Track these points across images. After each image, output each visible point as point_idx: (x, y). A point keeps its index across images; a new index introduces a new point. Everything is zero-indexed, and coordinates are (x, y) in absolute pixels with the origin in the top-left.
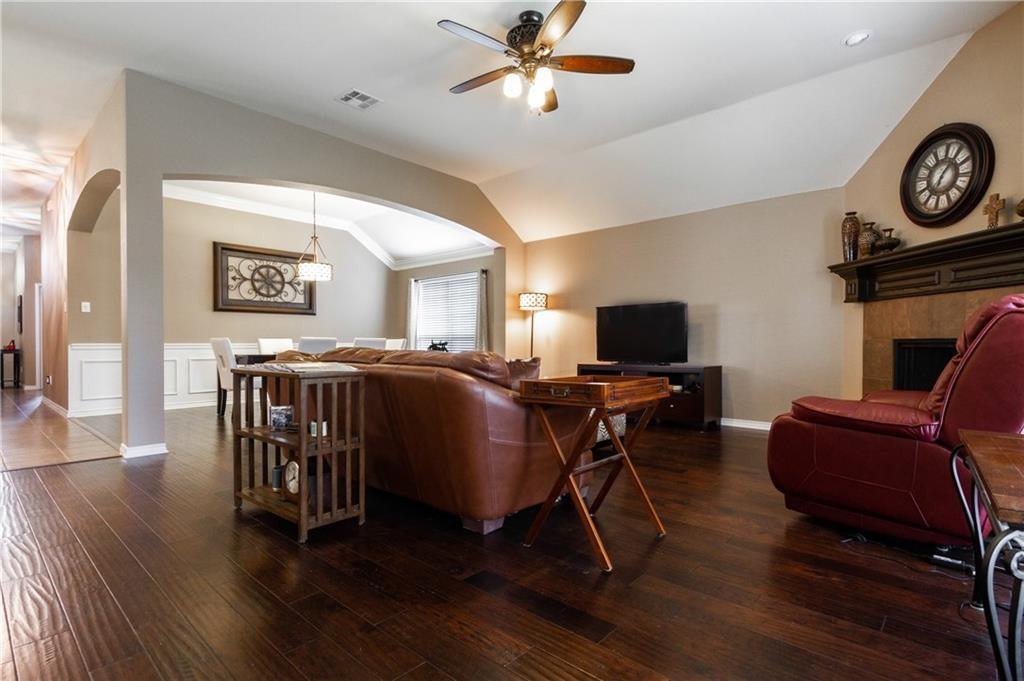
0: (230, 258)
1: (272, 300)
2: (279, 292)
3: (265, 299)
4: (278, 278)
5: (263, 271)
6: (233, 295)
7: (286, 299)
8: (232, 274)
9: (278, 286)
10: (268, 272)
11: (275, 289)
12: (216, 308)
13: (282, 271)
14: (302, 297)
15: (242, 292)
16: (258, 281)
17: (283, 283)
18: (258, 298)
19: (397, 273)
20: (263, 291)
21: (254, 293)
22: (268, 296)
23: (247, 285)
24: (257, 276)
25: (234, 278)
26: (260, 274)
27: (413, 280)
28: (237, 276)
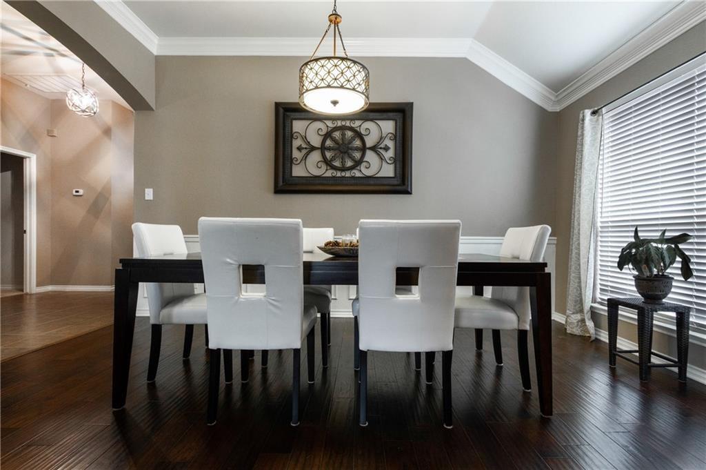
0: (294, 122)
1: (348, 174)
2: (358, 163)
3: (339, 174)
4: (357, 143)
5: (337, 135)
6: (298, 171)
7: (368, 173)
8: (297, 143)
9: (357, 155)
10: (343, 135)
11: (352, 159)
12: (278, 191)
13: (363, 132)
14: (392, 167)
15: (310, 167)
16: (329, 149)
17: (363, 149)
18: (329, 174)
19: (557, 115)
20: (337, 164)
21: (324, 167)
22: (343, 169)
23: (316, 156)
24: (329, 143)
25: (300, 149)
26: (333, 140)
27: (588, 112)
28: (304, 146)
